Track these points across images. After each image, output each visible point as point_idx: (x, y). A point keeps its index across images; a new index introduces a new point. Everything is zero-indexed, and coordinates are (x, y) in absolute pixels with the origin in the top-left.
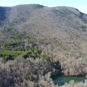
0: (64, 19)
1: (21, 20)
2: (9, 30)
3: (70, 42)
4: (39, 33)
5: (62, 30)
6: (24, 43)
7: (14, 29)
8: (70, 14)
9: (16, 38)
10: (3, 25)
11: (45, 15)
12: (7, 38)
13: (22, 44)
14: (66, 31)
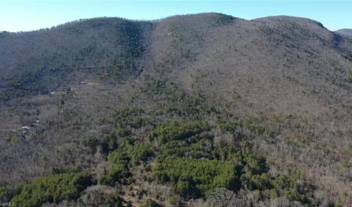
0: (298, 56)
1: (183, 56)
2: (160, 86)
3: (338, 131)
4: (240, 97)
5: (302, 88)
6: (209, 130)
7: (172, 84)
8: (307, 40)
9: (184, 114)
10: (142, 71)
11: (245, 43)
12: (162, 113)
13: (206, 133)
14: (314, 92)
